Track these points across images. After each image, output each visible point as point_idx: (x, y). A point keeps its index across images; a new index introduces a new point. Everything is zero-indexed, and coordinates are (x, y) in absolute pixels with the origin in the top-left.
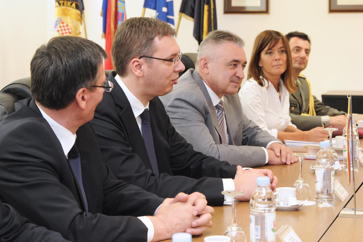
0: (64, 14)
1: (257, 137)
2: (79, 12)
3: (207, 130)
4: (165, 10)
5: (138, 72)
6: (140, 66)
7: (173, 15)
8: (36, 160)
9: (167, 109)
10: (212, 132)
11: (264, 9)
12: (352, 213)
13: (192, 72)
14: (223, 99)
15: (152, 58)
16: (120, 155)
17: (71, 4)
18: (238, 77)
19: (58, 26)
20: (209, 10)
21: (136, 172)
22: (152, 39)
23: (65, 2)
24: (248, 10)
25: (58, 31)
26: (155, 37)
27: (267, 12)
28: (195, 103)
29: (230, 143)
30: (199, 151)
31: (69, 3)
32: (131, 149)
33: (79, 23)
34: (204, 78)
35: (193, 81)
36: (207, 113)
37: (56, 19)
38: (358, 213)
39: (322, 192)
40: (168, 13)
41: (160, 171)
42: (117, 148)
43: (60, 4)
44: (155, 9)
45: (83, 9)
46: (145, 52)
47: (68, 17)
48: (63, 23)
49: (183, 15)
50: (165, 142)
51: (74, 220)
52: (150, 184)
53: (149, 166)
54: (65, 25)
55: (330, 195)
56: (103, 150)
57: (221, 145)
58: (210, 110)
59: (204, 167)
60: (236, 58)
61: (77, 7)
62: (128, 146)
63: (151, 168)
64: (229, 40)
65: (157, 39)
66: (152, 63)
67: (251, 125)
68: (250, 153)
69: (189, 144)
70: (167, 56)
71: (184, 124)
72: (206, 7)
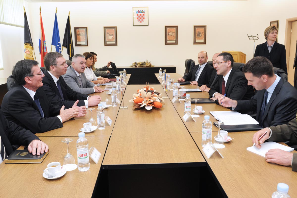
0: (27, 47)
1: (90, 84)
2: (32, 47)
3: (76, 84)
4: (58, 45)
5: (53, 70)
6: (53, 68)
7: (61, 47)
8: (23, 103)
9: (64, 78)
10: (78, 85)
11: (87, 45)
12: (123, 108)
13: (71, 66)
14: (80, 74)
15: (56, 65)
16: (51, 96)
17: (29, 44)
18: (84, 67)
19: (25, 51)
20: (71, 45)
21: (57, 101)
22: (55, 59)
23: (27, 44)
24: (82, 45)
25: (26, 52)
26: (56, 58)
27: (87, 46)
28: (72, 76)
29: (83, 87)
30: (75, 91)
31: (28, 44)
32: (55, 93)
33: (32, 50)
34: (74, 68)
35: (71, 70)
36: (76, 79)
37: (25, 49)
38: (124, 108)
39: (114, 102)
40: (59, 47)
41: (65, 100)
42: (50, 93)
43: (25, 44)
44: (55, 45)
45: (33, 46)
46: (54, 63)
47: (29, 48)
48: (27, 50)
49: (63, 47)
50: (65, 89)
51: (39, 122)
52: (62, 104)
53: (61, 98)
54: (28, 50)
55: (115, 102)
56: (46, 94)
57: (81, 88)
58: (77, 78)
59: (77, 96)
60: (82, 61)
61: (31, 45)
62: (54, 92)
63: (62, 99)
64: (79, 56)
65: (57, 59)
66: (57, 66)
67: (89, 81)
68: (90, 90)
69: (72, 89)
70: (61, 63)
71: (69, 83)
72: (70, 45)
